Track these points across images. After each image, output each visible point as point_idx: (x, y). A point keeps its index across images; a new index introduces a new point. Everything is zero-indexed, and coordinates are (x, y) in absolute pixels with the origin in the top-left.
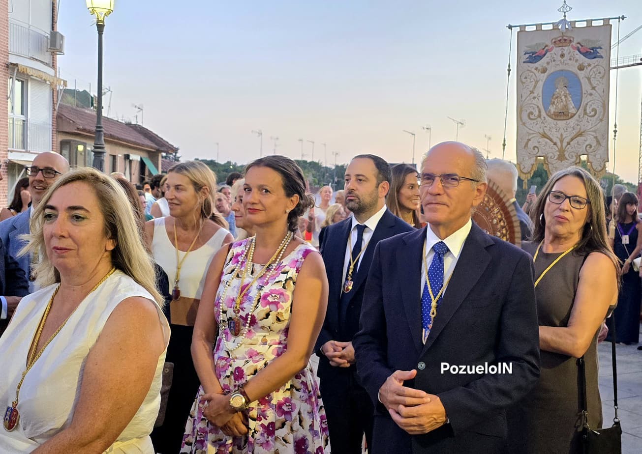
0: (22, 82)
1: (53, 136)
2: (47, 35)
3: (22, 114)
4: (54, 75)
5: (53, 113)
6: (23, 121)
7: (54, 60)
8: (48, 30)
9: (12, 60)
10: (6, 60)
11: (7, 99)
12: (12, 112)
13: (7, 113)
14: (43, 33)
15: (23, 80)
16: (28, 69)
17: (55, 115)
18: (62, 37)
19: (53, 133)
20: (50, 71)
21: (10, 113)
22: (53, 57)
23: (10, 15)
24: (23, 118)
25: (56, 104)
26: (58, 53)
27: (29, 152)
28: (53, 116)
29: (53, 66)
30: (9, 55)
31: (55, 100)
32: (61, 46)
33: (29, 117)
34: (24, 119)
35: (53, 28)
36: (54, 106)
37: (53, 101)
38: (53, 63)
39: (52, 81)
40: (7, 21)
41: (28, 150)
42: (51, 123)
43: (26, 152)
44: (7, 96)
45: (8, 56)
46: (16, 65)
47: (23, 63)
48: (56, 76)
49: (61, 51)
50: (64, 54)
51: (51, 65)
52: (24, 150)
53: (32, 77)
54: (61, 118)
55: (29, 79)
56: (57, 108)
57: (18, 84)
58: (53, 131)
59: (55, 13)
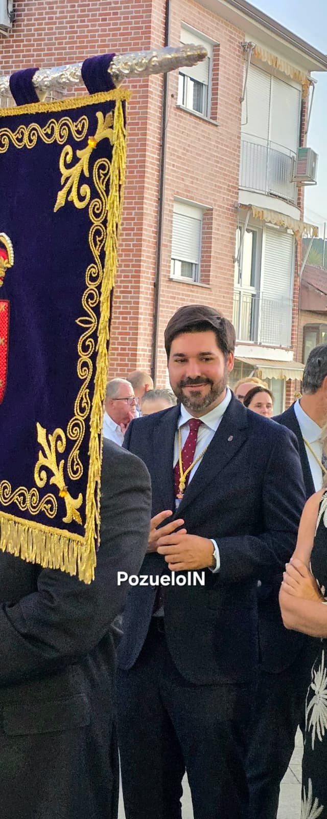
0: (254, 233)
1: (293, 318)
2: (293, 154)
3: (251, 285)
4: (299, 219)
5: (295, 281)
6: (253, 295)
7: (300, 194)
8: (293, 146)
9: (244, 199)
10: (235, 200)
11: (234, 262)
12: (239, 283)
13: (233, 285)
14: (287, 152)
15: (254, 230)
16: (265, 212)
17: (298, 283)
18: (315, 155)
19: (293, 314)
20: (293, 212)
21: (236, 285)
22: (299, 190)
23: (243, 129)
24: (253, 290)
25: (301, 266)
26: (306, 182)
27: (260, 345)
28: (295, 285)
29: (299, 205)
30: (240, 191)
31: (299, 259)
32: (313, 170)
33: (262, 290)
34: (254, 293)
35: (301, 141)
36: (296, 269)
37: (296, 260)
38: (299, 199)
39: (296, 229)
40: (239, 137)
41: (259, 341)
42: (291, 297)
43: (256, 344)
44: (233, 257)
45: (237, 193)
46: (249, 207)
47: (260, 202)
48: (301, 220)
49: (311, 179)
50: (316, 184)
51: (296, 203)
52: (252, 342)
53: (269, 224)
54: (307, 288)
55: (264, 228)
56: (301, 273)
57: (248, 237)
58: (293, 310)
59: (306, 118)
